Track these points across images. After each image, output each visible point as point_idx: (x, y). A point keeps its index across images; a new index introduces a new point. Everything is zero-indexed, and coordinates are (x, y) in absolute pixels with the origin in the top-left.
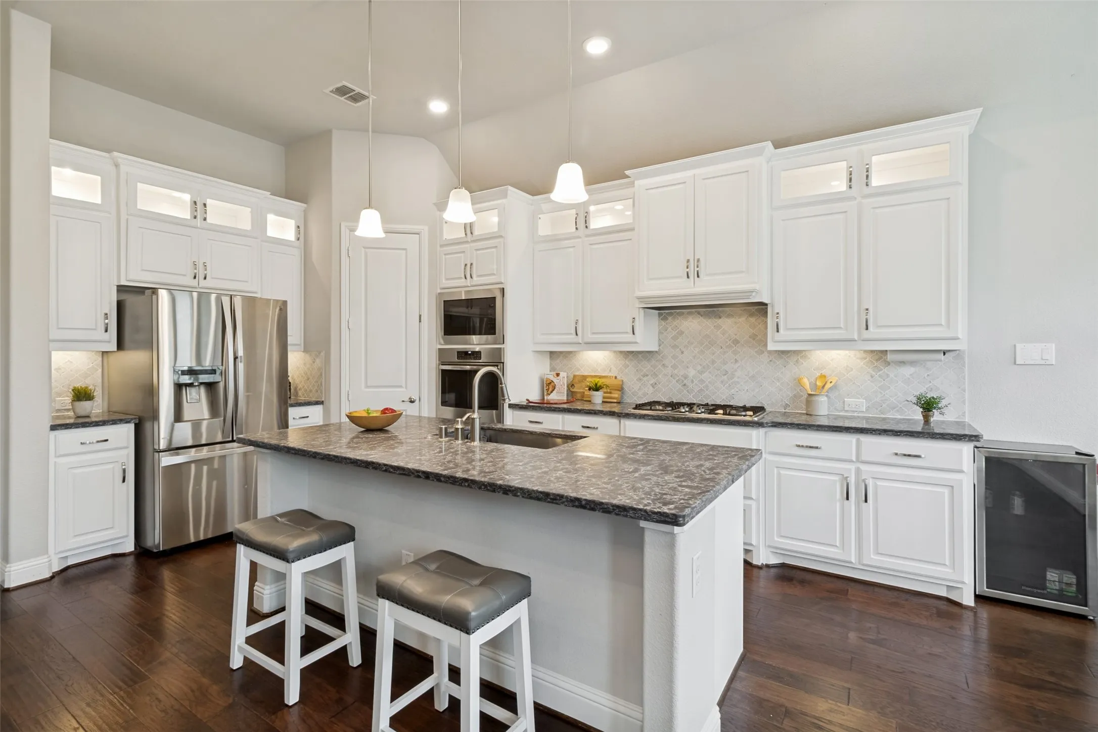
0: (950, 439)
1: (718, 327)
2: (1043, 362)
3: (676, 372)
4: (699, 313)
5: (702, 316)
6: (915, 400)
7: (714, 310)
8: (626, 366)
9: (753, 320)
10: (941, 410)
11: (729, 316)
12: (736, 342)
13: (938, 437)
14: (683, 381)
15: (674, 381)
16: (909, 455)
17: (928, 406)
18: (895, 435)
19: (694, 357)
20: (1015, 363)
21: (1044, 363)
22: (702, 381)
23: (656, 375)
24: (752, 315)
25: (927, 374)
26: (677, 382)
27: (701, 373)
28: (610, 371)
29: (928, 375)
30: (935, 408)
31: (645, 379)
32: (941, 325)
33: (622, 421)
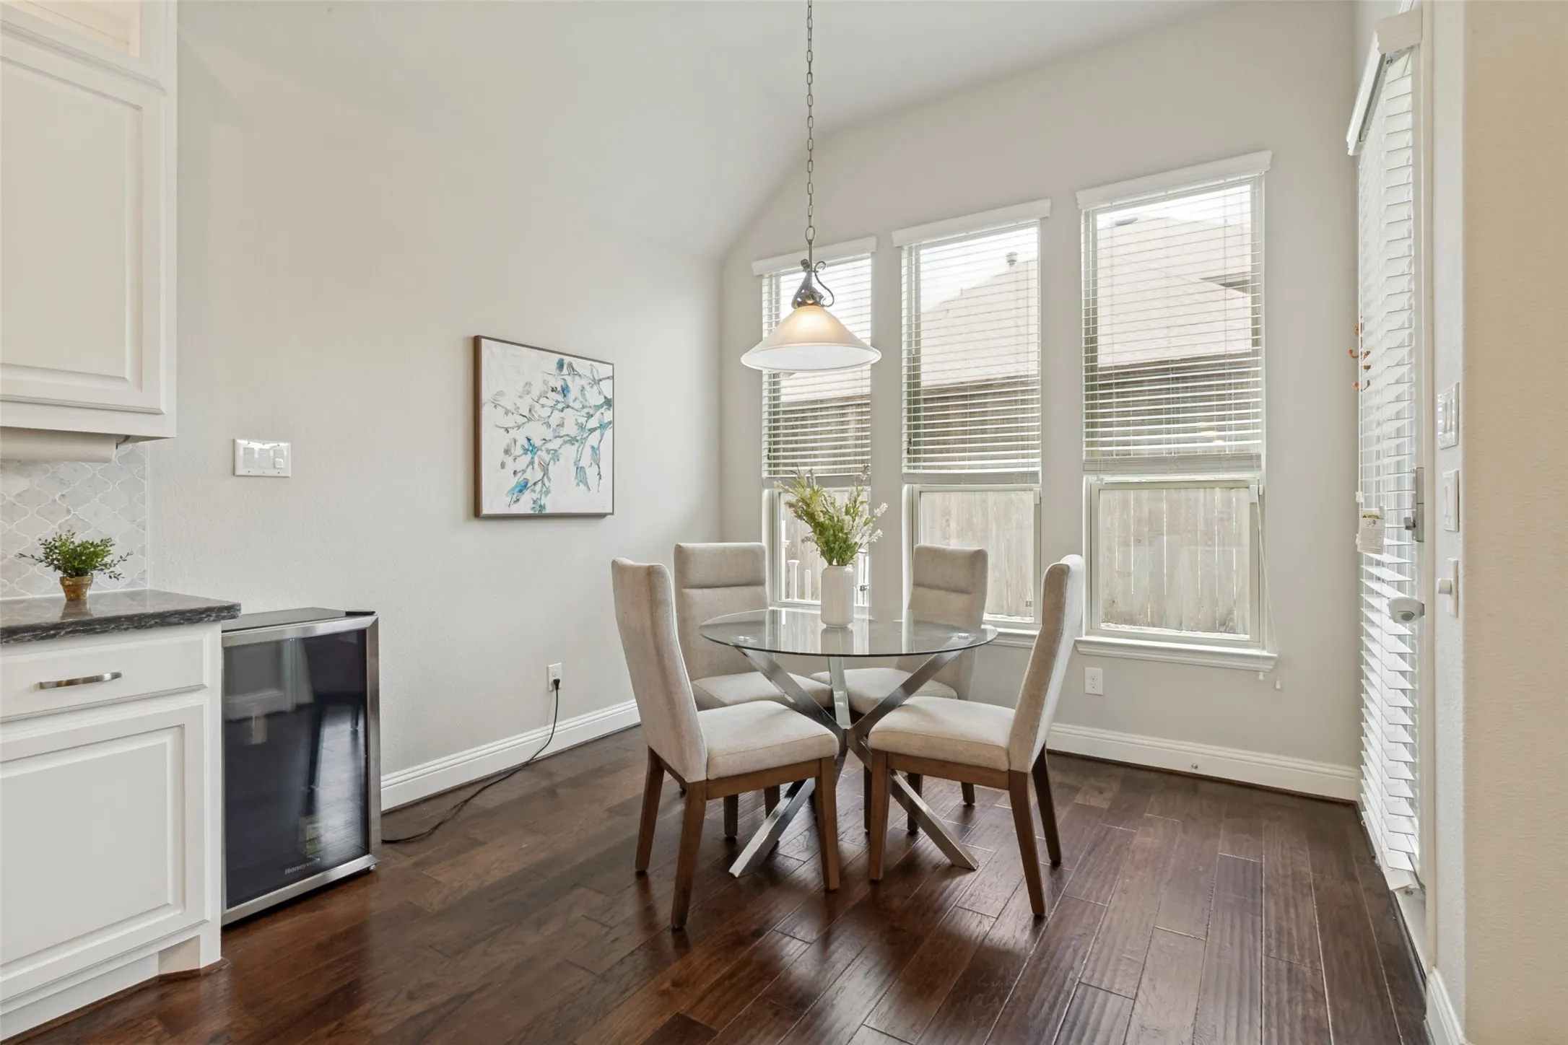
0: (179, 624)
2: (274, 473)
6: (40, 553)
10: (111, 569)
13: (152, 622)
16: (70, 683)
17: (76, 563)
18: (43, 638)
20: (234, 474)
21: (278, 475)
25: (60, 494)
29: (63, 496)
30: (95, 568)
32: (124, 379)
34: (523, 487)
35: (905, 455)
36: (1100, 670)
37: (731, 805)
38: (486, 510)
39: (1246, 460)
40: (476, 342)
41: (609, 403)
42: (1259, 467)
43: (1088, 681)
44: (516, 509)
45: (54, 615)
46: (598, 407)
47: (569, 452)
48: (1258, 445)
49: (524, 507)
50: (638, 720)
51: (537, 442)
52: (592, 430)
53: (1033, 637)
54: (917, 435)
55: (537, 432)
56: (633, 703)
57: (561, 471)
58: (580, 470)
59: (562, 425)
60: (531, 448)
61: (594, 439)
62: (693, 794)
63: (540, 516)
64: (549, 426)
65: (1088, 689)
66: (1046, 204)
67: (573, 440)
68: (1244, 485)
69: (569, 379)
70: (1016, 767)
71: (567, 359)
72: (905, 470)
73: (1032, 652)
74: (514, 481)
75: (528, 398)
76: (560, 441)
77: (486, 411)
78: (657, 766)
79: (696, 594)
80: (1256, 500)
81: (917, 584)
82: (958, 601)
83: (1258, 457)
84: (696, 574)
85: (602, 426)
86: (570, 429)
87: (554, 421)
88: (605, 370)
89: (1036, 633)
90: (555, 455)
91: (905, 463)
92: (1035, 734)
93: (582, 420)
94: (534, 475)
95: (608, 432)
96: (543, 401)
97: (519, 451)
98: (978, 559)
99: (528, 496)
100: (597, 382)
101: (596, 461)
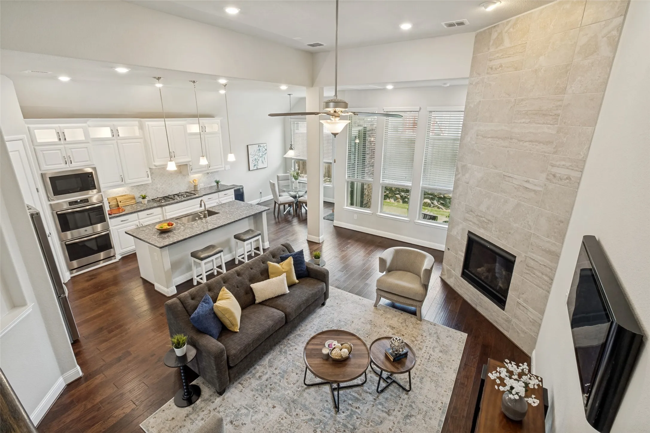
17: (217, 182)
27: (162, 185)
33: (164, 208)
34: (255, 165)
37: (284, 206)
38: (250, 170)
40: (248, 146)
41: (266, 150)
44: (254, 169)
46: (264, 151)
47: (261, 159)
49: (255, 168)
50: (273, 198)
51: (256, 158)
55: (256, 157)
56: (272, 195)
57: (260, 162)
58: (262, 161)
60: (255, 160)
61: (264, 156)
62: (279, 205)
63: (257, 169)
67: (261, 157)
69: (260, 148)
71: (260, 145)
74: (254, 165)
75: (255, 152)
76: (259, 157)
77: (250, 155)
78: (275, 203)
79: (280, 182)
84: (280, 179)
86: (261, 155)
87: (258, 155)
88: (265, 145)
90: (259, 160)
93: (262, 153)
94: (256, 163)
95: (266, 154)
96: (257, 152)
97: (254, 160)
99: (255, 166)
100: (264, 147)
101: (265, 159)
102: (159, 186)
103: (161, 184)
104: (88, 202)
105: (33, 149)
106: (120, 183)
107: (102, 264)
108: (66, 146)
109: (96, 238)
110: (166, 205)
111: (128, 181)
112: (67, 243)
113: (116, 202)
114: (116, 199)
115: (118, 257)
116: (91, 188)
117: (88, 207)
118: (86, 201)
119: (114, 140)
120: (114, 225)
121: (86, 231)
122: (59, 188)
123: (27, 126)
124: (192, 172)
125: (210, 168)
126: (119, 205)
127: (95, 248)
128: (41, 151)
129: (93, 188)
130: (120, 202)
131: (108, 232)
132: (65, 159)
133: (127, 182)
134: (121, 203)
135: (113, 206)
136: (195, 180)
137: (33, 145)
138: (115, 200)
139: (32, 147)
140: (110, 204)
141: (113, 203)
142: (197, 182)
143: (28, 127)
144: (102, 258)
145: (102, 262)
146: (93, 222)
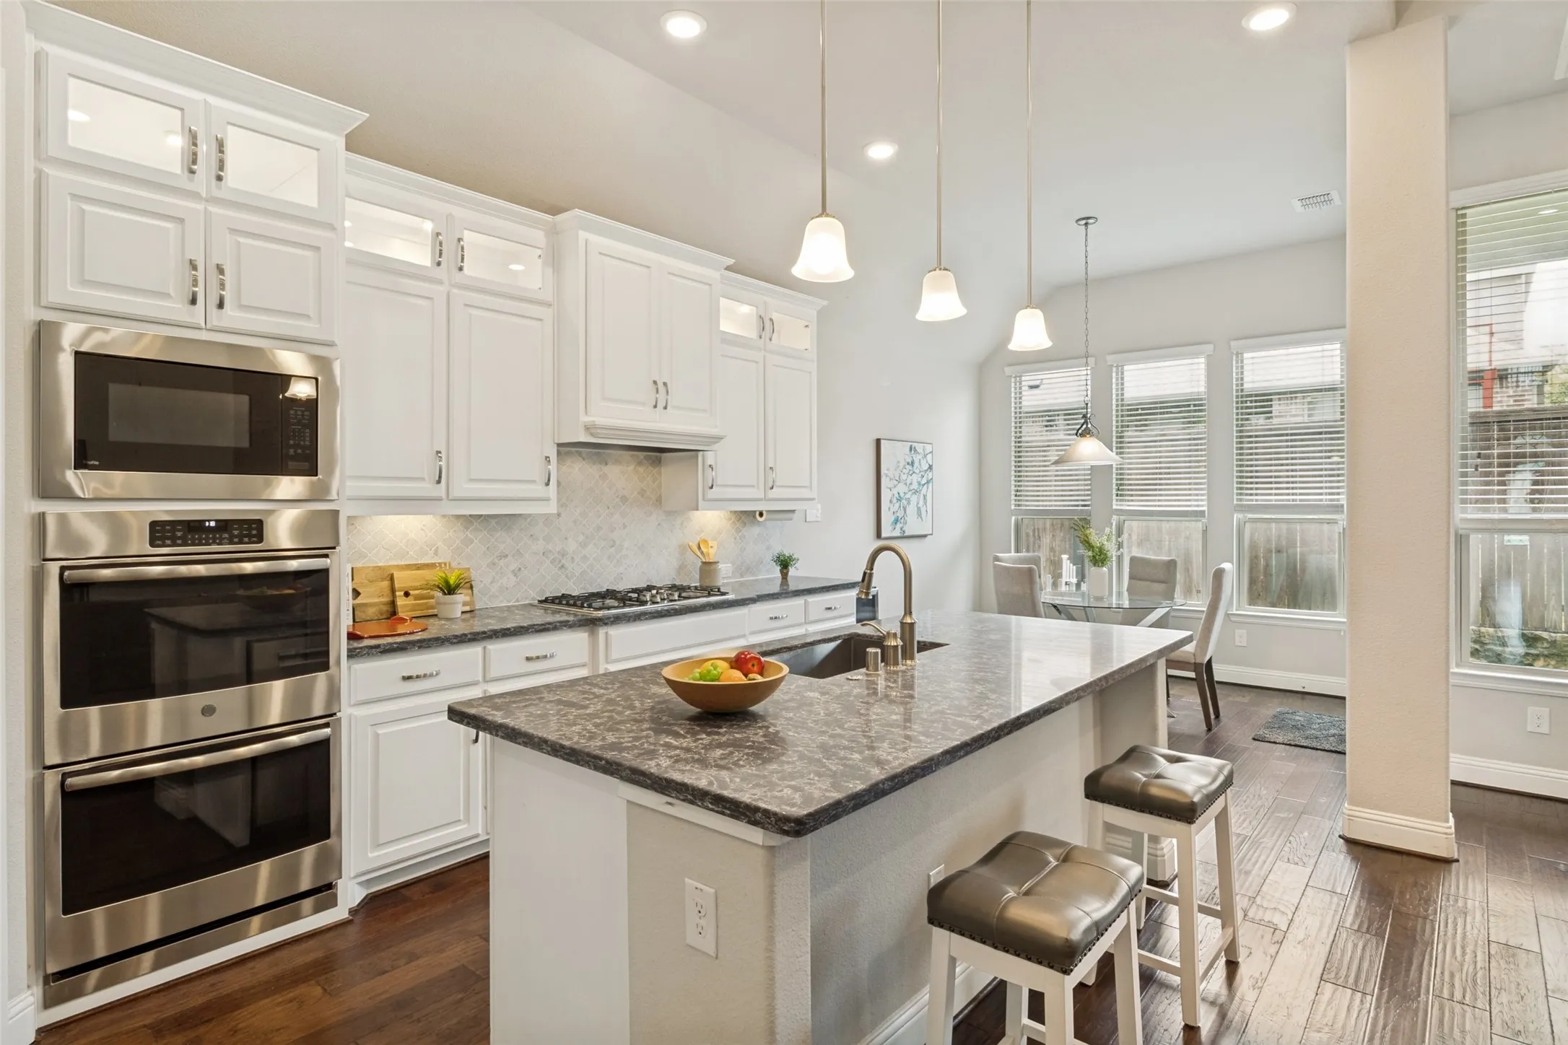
1: (604, 477)
3: (550, 547)
4: (580, 454)
5: (584, 459)
6: (774, 559)
7: (599, 453)
8: (467, 542)
9: (641, 469)
10: (796, 567)
11: (617, 462)
12: (624, 499)
14: (560, 561)
15: (548, 562)
17: (784, 564)
19: (575, 522)
20: (806, 521)
21: (818, 520)
22: (585, 558)
23: (519, 553)
24: (640, 463)
26: (551, 563)
27: (583, 545)
28: (436, 553)
30: (791, 566)
31: (502, 562)
33: (602, 631)
34: (897, 521)
35: (1114, 497)
36: (1245, 631)
38: (883, 535)
39: (1338, 508)
40: (878, 442)
41: (930, 467)
42: (1343, 512)
43: (1237, 639)
44: (894, 534)
45: (775, 588)
46: (926, 471)
47: (914, 499)
48: (1343, 499)
49: (897, 532)
51: (901, 495)
52: (924, 485)
53: (1203, 611)
54: (1121, 485)
55: (902, 488)
57: (912, 510)
58: (919, 509)
59: (911, 484)
60: (900, 498)
61: (924, 490)
63: (903, 537)
64: (906, 484)
65: (1238, 643)
66: (1211, 347)
67: (916, 492)
68: (1335, 522)
69: (914, 456)
70: (1198, 661)
71: (914, 444)
72: (1114, 507)
73: (1202, 621)
74: (893, 518)
75: (899, 470)
76: (910, 493)
77: (882, 480)
80: (1342, 531)
81: (1131, 578)
82: (1161, 587)
83: (1342, 506)
85: (928, 482)
86: (915, 486)
87: (908, 482)
88: (929, 448)
89: (1205, 609)
90: (909, 501)
91: (1114, 502)
92: (1206, 653)
93: (919, 479)
94: (900, 514)
95: (931, 484)
96: (904, 470)
97: (895, 501)
98: (1171, 565)
99: (899, 526)
100: (925, 456)
101: (925, 503)
102: (572, 546)
103: (581, 538)
104: (260, 538)
105: (29, 178)
106: (428, 488)
107: (257, 939)
108: (210, 208)
109: (254, 761)
110: (617, 620)
111: (461, 487)
112: (69, 781)
113: (387, 591)
114: (392, 579)
115: (350, 894)
116: (292, 464)
117: (249, 567)
118: (252, 529)
119: (440, 282)
120: (362, 697)
121: (208, 711)
122: (117, 432)
123: (31, 43)
124: (712, 494)
125: (772, 494)
126: (400, 610)
127: (237, 834)
128: (75, 197)
129: (306, 465)
130: (407, 594)
131: (328, 731)
132: (195, 283)
133: (456, 493)
134: (410, 601)
135: (371, 612)
136: (705, 541)
137: (38, 156)
138: (386, 584)
139: (29, 164)
140: (358, 601)
141: (374, 597)
142: (712, 551)
143: (38, 56)
144: (260, 901)
145: (256, 921)
146: (258, 665)
